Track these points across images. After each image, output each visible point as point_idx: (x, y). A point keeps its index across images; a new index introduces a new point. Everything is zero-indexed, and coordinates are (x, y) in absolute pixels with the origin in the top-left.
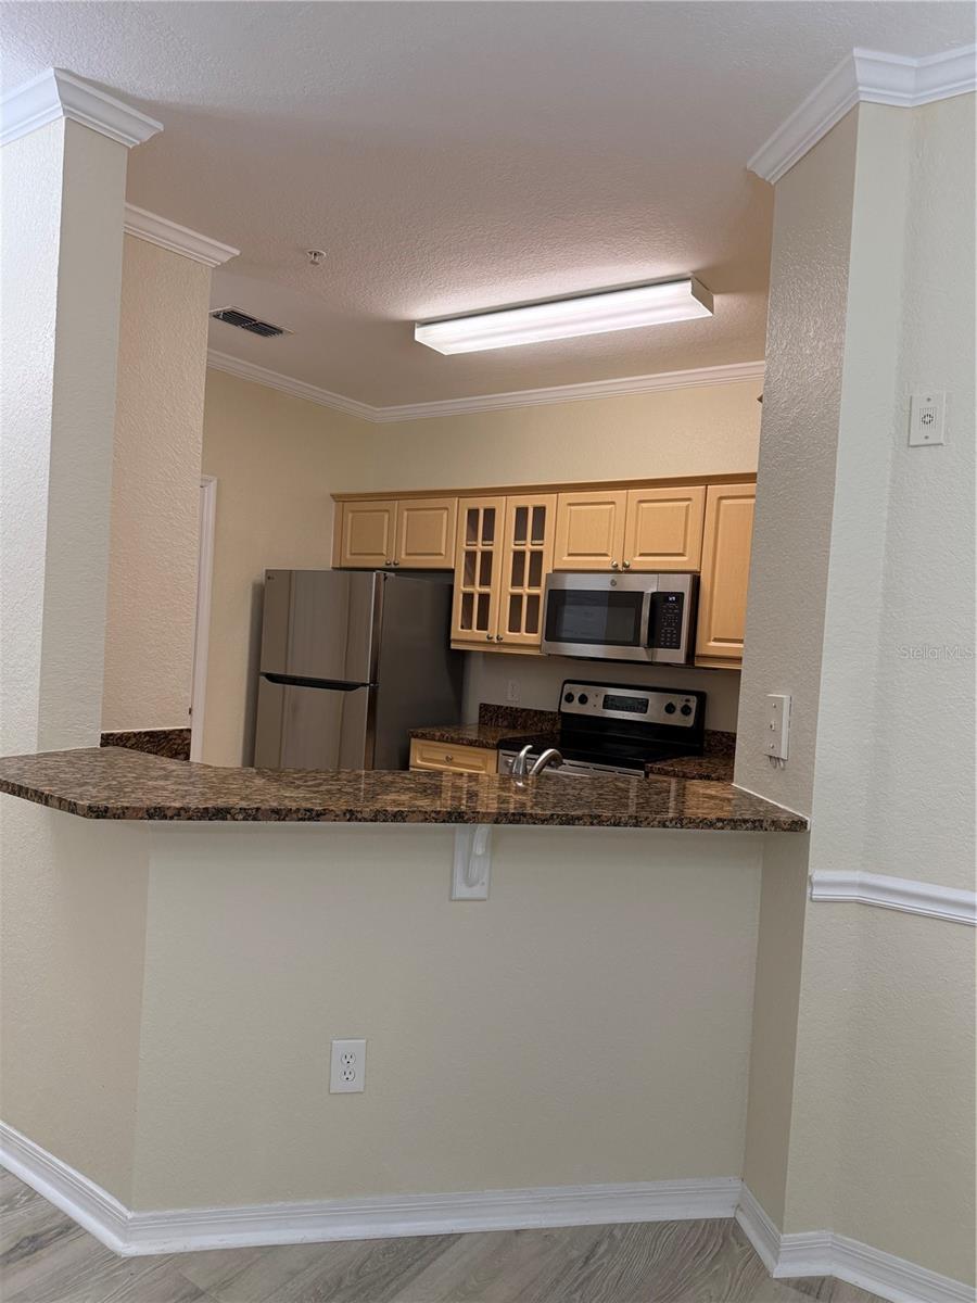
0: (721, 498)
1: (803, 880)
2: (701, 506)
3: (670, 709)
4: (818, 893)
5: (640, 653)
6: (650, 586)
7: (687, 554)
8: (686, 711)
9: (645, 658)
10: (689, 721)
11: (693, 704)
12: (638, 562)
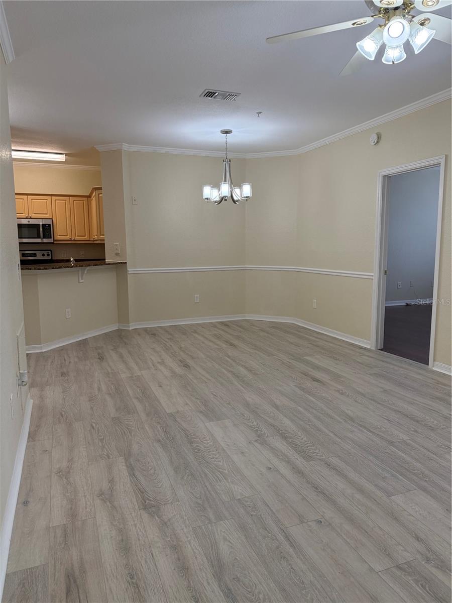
0: (56, 200)
1: (127, 271)
2: (50, 202)
3: (43, 255)
4: (129, 272)
5: (39, 240)
6: (41, 222)
7: (48, 213)
8: (48, 255)
9: (40, 241)
10: (50, 258)
11: (50, 253)
12: (34, 216)
